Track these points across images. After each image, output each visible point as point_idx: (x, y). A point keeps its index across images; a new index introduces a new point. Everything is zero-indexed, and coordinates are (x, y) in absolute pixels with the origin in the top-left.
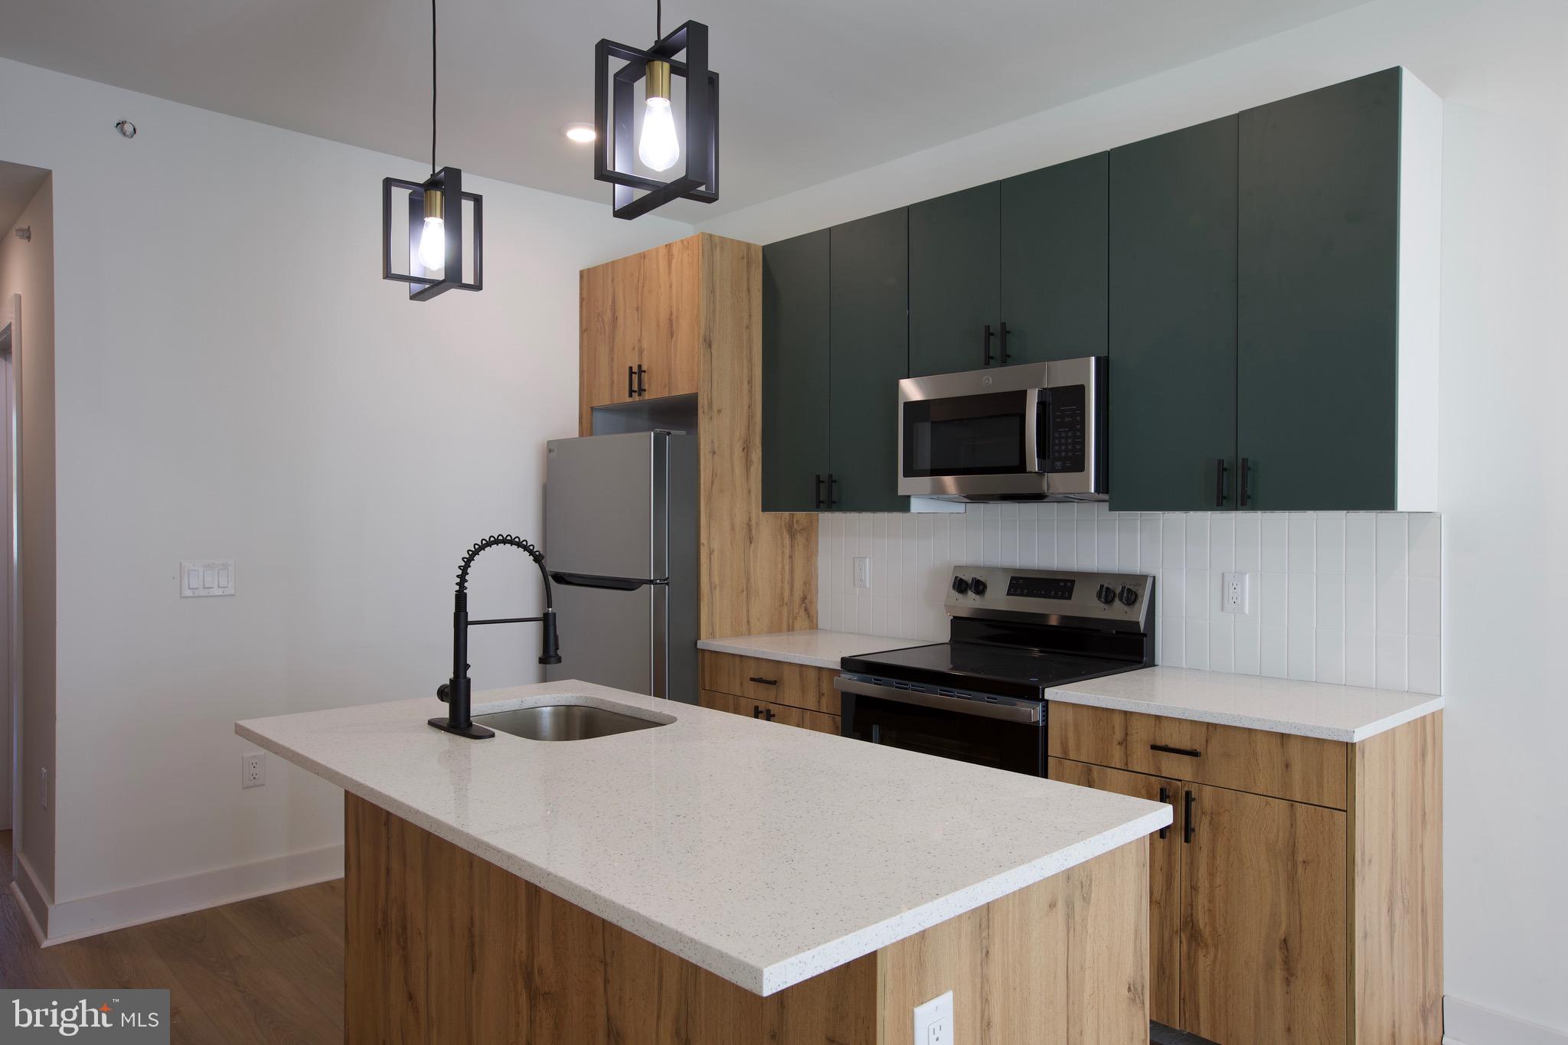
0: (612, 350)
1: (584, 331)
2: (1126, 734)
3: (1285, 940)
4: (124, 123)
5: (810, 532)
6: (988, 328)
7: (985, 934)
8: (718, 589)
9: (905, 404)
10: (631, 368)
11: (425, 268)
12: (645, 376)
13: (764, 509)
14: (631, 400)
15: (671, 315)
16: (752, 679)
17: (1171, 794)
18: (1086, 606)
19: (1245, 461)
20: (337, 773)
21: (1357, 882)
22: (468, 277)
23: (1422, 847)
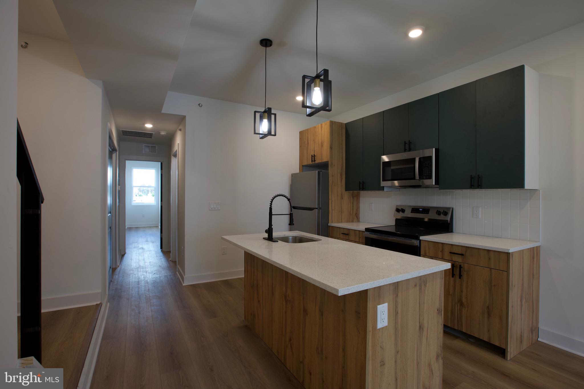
0: (307, 151)
1: (301, 146)
2: (443, 249)
3: (488, 307)
4: (200, 104)
5: (358, 197)
6: (405, 142)
7: (397, 290)
8: (334, 211)
9: (383, 162)
10: (312, 155)
11: (263, 131)
12: (316, 157)
13: (346, 190)
14: (312, 163)
15: (322, 141)
16: (342, 233)
17: (455, 266)
18: (433, 215)
19: (479, 175)
20: (243, 247)
21: (510, 291)
22: (273, 133)
23: (532, 284)
